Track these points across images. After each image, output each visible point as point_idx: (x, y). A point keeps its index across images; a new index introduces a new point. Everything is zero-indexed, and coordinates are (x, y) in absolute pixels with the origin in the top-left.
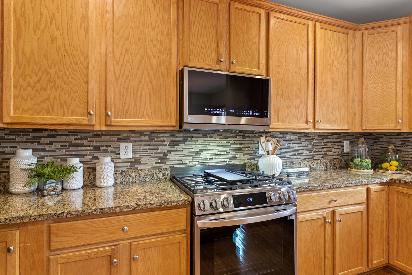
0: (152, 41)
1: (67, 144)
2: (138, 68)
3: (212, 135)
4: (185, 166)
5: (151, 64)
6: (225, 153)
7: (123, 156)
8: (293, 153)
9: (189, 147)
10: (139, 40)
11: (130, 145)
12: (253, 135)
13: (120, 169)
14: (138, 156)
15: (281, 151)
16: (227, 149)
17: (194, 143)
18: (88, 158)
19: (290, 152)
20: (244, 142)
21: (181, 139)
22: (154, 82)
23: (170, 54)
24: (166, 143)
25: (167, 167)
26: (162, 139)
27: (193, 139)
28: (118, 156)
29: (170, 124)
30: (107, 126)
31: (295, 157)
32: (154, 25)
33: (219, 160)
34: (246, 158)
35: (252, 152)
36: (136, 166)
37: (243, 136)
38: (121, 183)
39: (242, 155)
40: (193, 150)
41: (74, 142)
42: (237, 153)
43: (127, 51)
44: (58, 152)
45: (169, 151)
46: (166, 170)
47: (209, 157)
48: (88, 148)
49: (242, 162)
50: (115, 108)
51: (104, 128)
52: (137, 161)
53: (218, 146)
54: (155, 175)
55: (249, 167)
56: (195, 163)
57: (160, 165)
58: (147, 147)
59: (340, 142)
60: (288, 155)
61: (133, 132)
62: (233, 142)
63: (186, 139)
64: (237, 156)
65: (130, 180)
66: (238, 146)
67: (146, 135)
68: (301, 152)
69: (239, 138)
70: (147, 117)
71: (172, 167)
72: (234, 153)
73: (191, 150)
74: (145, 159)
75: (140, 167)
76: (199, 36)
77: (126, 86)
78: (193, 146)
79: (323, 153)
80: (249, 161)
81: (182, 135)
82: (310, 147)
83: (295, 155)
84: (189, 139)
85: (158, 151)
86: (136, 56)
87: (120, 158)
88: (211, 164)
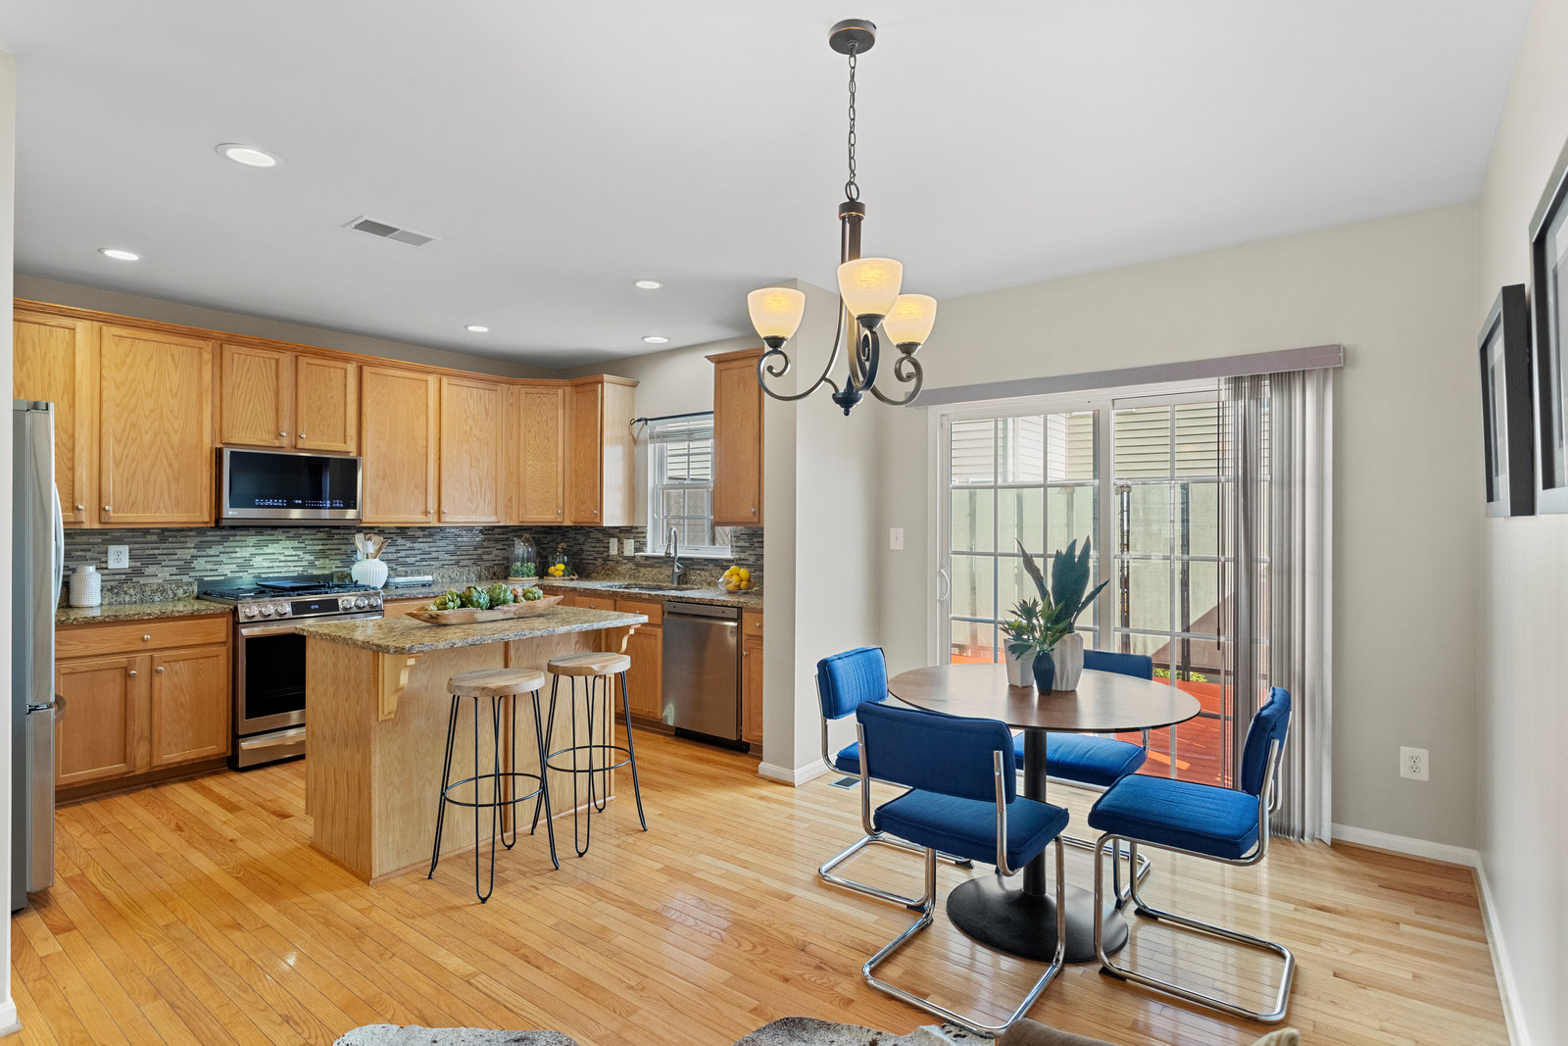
0: (171, 411)
2: (150, 448)
3: (272, 532)
4: (223, 578)
5: (170, 442)
6: (296, 558)
7: (112, 564)
8: (419, 558)
9: (232, 550)
10: (152, 411)
11: (125, 549)
12: (347, 532)
13: (109, 584)
14: (139, 564)
15: (399, 555)
16: (300, 553)
17: (240, 544)
19: (415, 556)
20: (330, 542)
21: (217, 539)
22: (176, 465)
23: (201, 428)
24: (188, 545)
25: (190, 580)
26: (182, 539)
27: (238, 538)
28: (104, 565)
29: (201, 520)
30: (100, 522)
31: (425, 563)
32: (174, 391)
33: (285, 569)
34: (334, 566)
35: (345, 557)
36: (134, 580)
37: (329, 533)
38: (110, 604)
39: (327, 561)
40: (238, 555)
42: (317, 559)
43: (133, 426)
45: (194, 557)
46: (191, 584)
47: (266, 564)
49: (327, 572)
50: (114, 500)
51: (97, 526)
52: (136, 572)
53: (283, 548)
54: (170, 593)
55: (339, 579)
56: (241, 574)
57: (178, 577)
58: (156, 552)
59: (507, 539)
60: (412, 560)
61: (131, 530)
62: (311, 542)
63: (225, 538)
64: (316, 563)
65: (126, 600)
66: (320, 547)
67: (153, 534)
68: (434, 555)
69: (320, 535)
70: (164, 511)
71: (200, 581)
72: (312, 558)
73: (234, 555)
74: (151, 569)
75: (142, 581)
76: (247, 403)
77: (131, 472)
78: (237, 549)
79: (475, 557)
80: (340, 569)
81: (218, 533)
82: (452, 548)
83: (423, 560)
84: (231, 538)
85: (176, 557)
86: (147, 432)
87: (107, 568)
88: (271, 575)
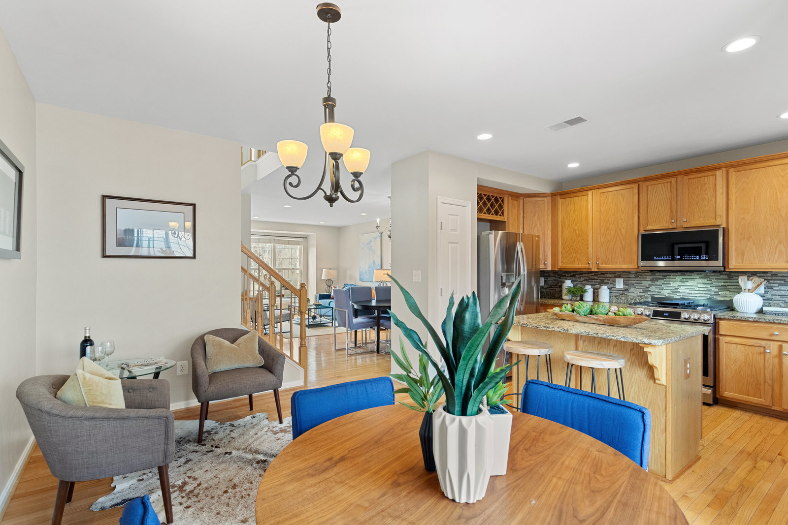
1: (588, 278)
2: (614, 237)
4: (664, 296)
5: (621, 233)
7: (617, 286)
9: (668, 283)
10: (614, 221)
11: (622, 280)
13: (614, 294)
14: (627, 287)
18: (597, 286)
20: (730, 281)
21: (661, 277)
24: (647, 279)
25: (648, 296)
26: (644, 277)
28: (614, 286)
32: (623, 210)
34: (733, 296)
36: (625, 293)
41: (590, 277)
44: (583, 282)
45: (650, 285)
46: (647, 298)
47: (687, 291)
48: (598, 281)
49: (728, 299)
50: (602, 260)
52: (626, 290)
53: (697, 283)
56: (673, 296)
58: (634, 282)
61: (624, 272)
67: (632, 274)
71: (652, 297)
74: (631, 290)
75: (628, 294)
77: (607, 248)
78: (671, 283)
87: (614, 288)
